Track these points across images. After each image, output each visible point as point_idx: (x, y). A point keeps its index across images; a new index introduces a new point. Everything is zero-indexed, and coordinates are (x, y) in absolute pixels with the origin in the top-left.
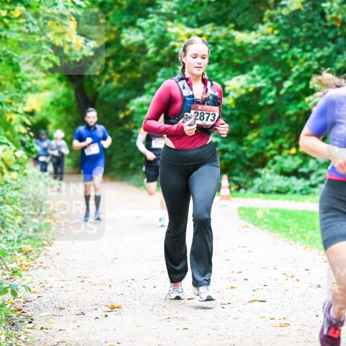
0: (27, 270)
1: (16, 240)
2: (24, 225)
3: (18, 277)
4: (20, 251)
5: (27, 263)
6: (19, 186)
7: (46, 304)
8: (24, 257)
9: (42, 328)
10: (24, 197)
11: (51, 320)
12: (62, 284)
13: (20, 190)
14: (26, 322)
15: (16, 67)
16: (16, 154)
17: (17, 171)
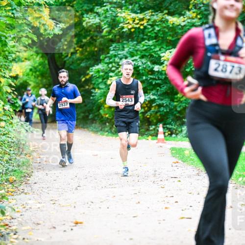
0: (12, 195)
1: (4, 173)
2: (10, 162)
3: (6, 200)
4: (7, 180)
5: (12, 190)
6: (6, 132)
7: (27, 221)
8: (10, 185)
9: (24, 239)
10: (10, 140)
11: (30, 233)
12: (39, 205)
13: (7, 135)
14: (12, 234)
15: (4, 43)
16: (5, 108)
17: (5, 121)
